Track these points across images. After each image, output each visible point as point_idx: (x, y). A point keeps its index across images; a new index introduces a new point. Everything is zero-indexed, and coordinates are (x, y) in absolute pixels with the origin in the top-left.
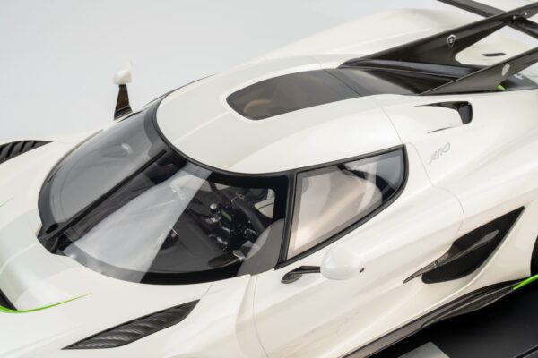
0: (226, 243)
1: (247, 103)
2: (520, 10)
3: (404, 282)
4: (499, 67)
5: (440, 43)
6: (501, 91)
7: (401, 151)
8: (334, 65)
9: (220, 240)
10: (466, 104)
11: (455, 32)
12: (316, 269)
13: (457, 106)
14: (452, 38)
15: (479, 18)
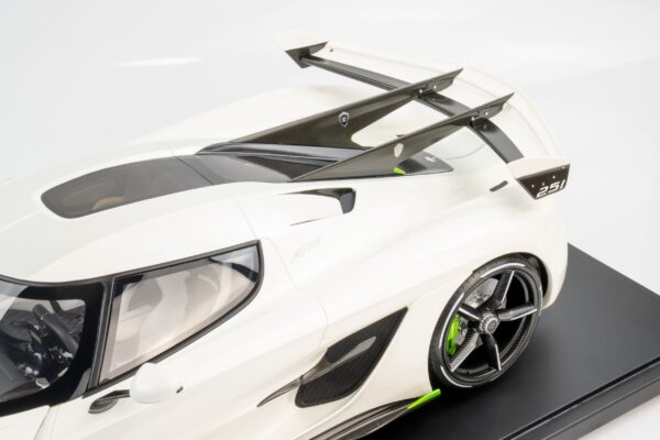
0: (36, 373)
1: (98, 200)
2: (426, 83)
3: (258, 406)
4: (390, 146)
5: (332, 122)
6: (401, 175)
7: (255, 248)
8: (190, 151)
9: (29, 370)
10: (349, 191)
11: (348, 109)
12: (124, 393)
13: (339, 193)
14: (344, 116)
15: (381, 92)
